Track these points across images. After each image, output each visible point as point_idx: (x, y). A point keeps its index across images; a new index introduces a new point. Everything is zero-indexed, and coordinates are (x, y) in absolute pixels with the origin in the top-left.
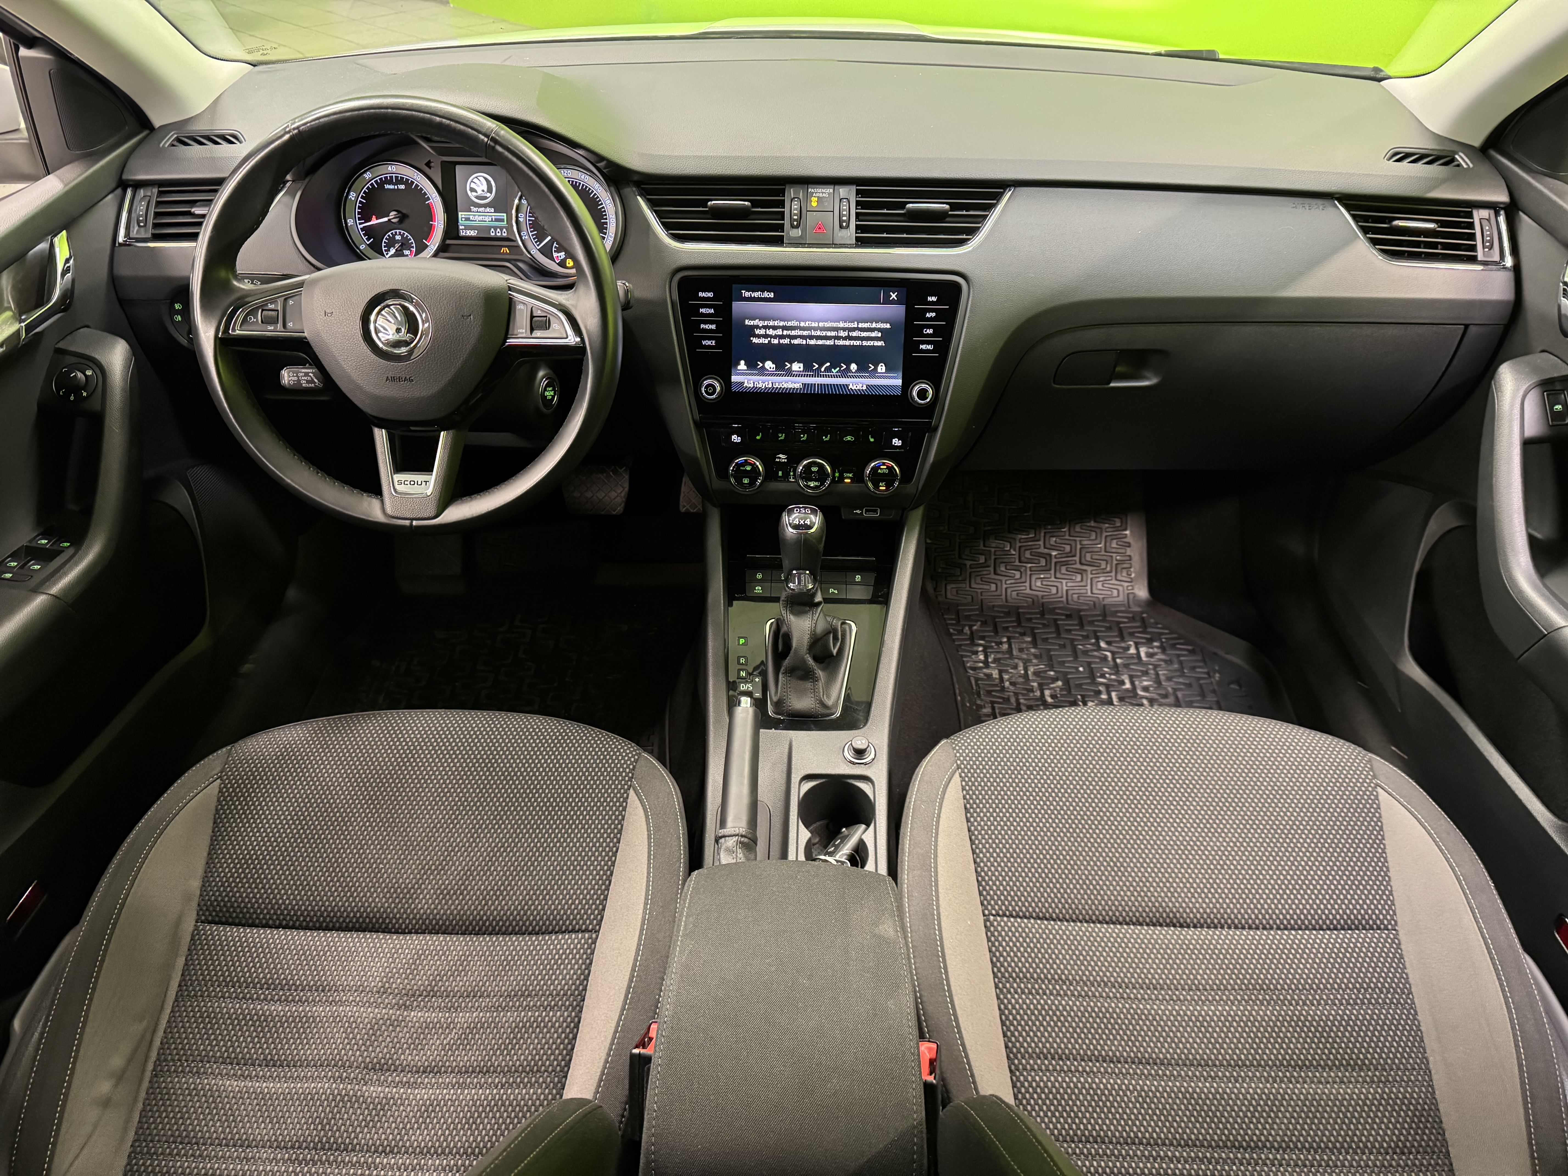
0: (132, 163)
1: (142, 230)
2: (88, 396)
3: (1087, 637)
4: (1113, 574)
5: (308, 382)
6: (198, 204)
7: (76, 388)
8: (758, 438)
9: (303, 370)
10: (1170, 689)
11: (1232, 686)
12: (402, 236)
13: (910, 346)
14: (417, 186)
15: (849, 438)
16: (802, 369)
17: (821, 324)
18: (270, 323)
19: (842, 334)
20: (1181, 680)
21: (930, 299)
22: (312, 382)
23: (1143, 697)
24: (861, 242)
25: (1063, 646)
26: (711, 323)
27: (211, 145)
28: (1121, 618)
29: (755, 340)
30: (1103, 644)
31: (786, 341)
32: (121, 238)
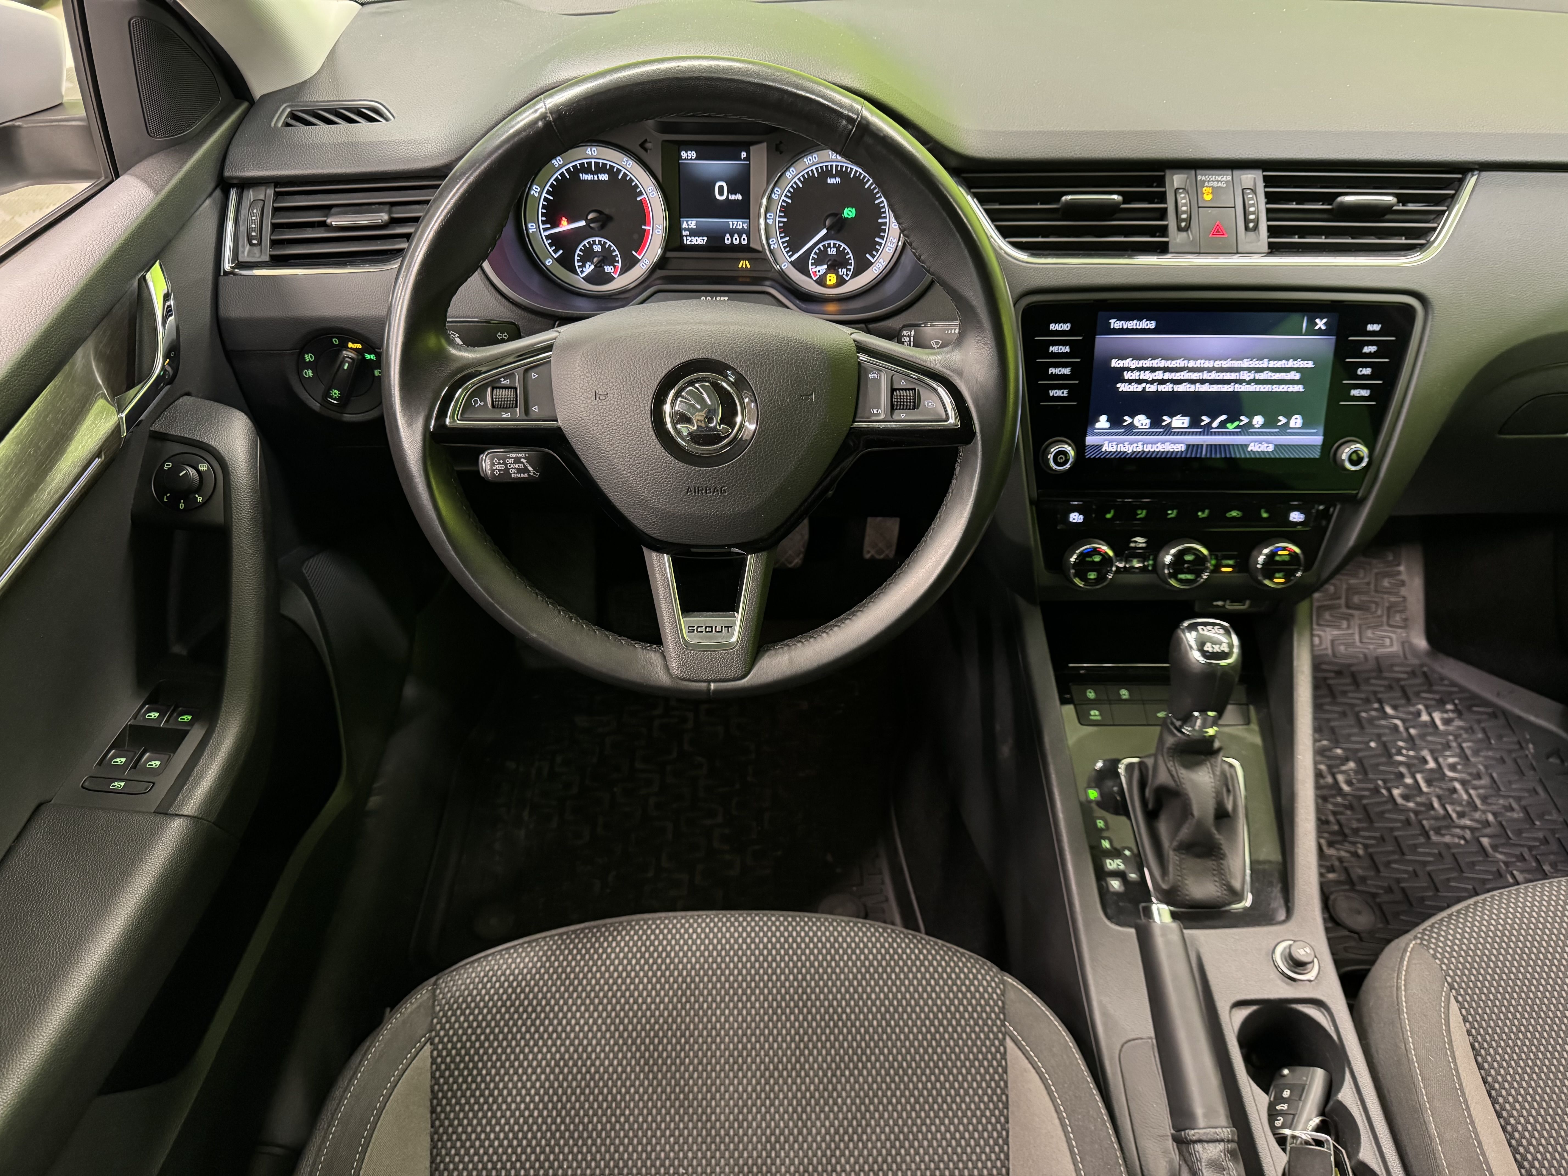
0: (235, 153)
1: (256, 250)
2: (204, 503)
3: (1367, 701)
4: (1385, 619)
5: (519, 471)
6: (334, 210)
7: (187, 491)
8: (1109, 516)
9: (513, 455)
10: (1481, 767)
11: (1551, 760)
12: (603, 246)
13: (1338, 392)
14: (625, 175)
15: (1234, 513)
16: (1186, 425)
17: (1218, 364)
18: (506, 408)
19: (1246, 376)
20: (1490, 753)
21: (1370, 327)
22: (525, 470)
23: (1452, 779)
24: (1274, 249)
25: (1344, 714)
26: (1064, 365)
27: (344, 124)
28: (1399, 673)
29: (1123, 387)
30: (1389, 710)
31: (1168, 388)
32: (227, 266)
